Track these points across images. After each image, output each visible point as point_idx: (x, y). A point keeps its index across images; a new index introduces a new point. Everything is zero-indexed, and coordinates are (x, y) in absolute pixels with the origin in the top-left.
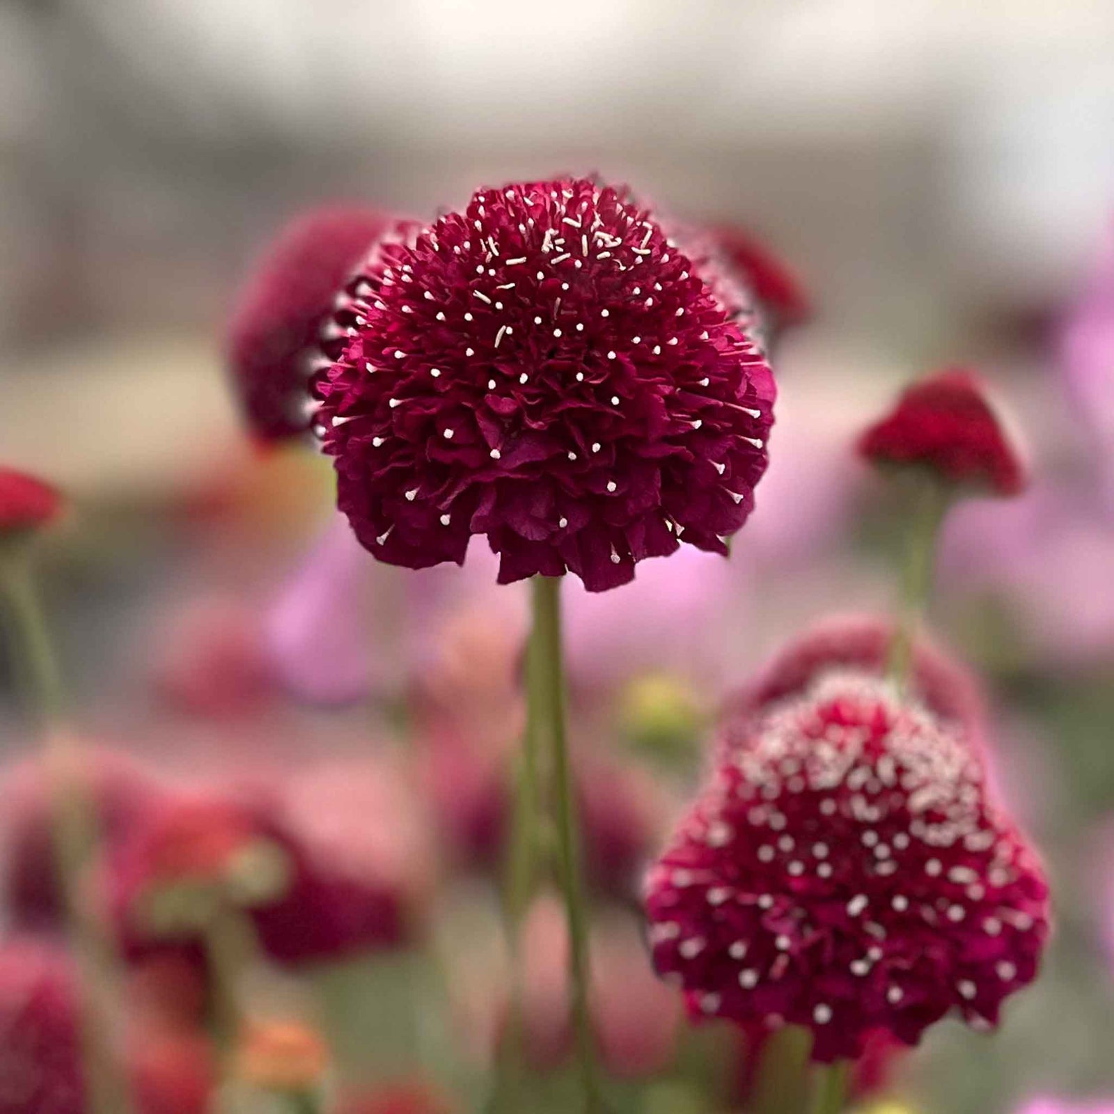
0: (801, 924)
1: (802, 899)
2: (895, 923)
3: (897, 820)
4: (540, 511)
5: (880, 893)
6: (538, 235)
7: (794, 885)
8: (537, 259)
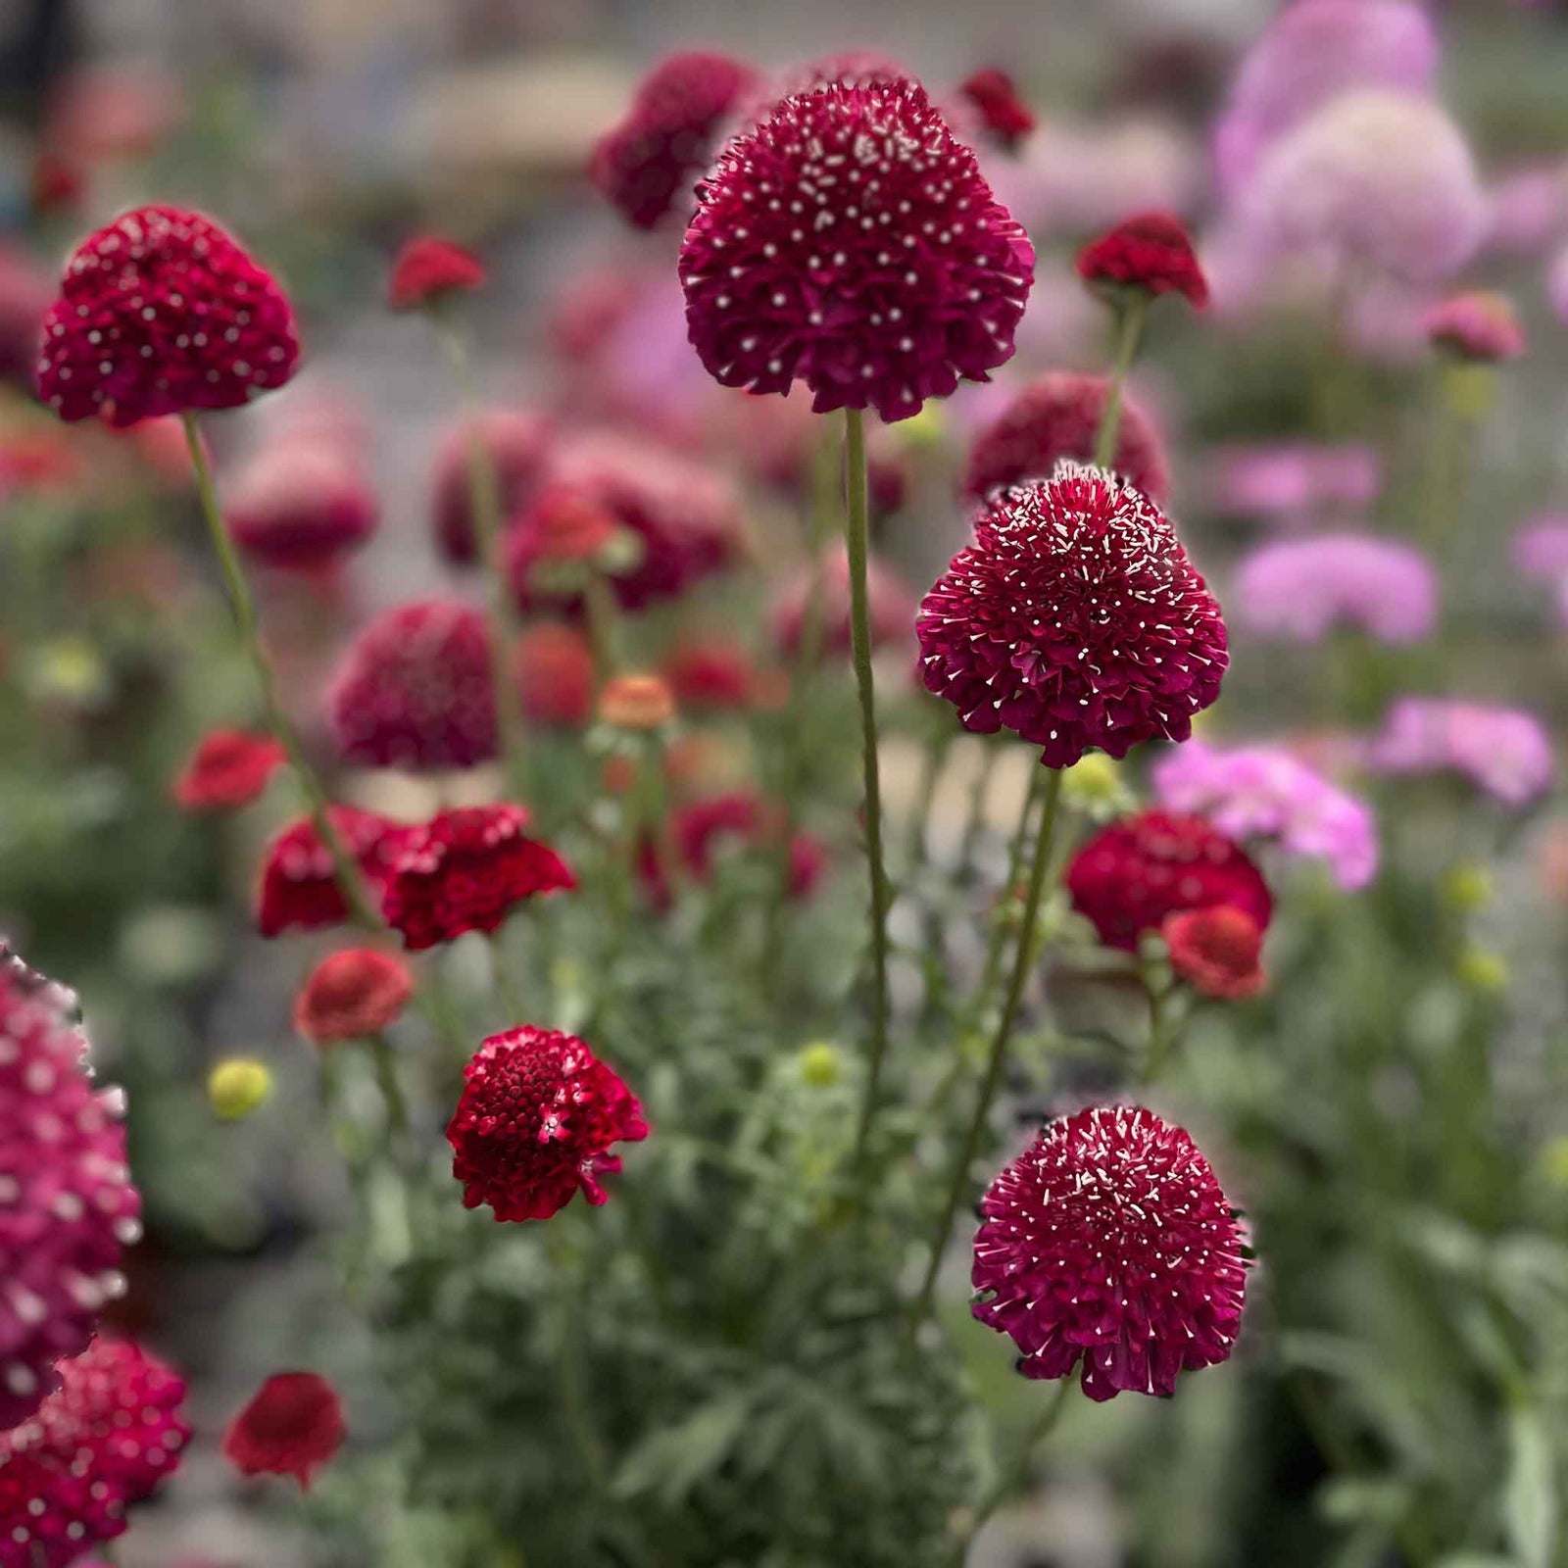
0: (1037, 664)
1: (1040, 644)
2: (1111, 667)
3: (1117, 584)
4: (850, 358)
5: (1100, 645)
6: (851, 140)
7: (1036, 634)
8: (852, 162)
